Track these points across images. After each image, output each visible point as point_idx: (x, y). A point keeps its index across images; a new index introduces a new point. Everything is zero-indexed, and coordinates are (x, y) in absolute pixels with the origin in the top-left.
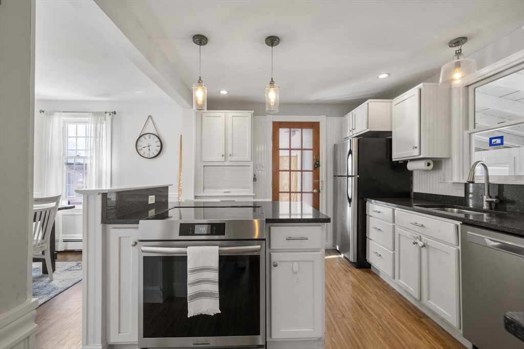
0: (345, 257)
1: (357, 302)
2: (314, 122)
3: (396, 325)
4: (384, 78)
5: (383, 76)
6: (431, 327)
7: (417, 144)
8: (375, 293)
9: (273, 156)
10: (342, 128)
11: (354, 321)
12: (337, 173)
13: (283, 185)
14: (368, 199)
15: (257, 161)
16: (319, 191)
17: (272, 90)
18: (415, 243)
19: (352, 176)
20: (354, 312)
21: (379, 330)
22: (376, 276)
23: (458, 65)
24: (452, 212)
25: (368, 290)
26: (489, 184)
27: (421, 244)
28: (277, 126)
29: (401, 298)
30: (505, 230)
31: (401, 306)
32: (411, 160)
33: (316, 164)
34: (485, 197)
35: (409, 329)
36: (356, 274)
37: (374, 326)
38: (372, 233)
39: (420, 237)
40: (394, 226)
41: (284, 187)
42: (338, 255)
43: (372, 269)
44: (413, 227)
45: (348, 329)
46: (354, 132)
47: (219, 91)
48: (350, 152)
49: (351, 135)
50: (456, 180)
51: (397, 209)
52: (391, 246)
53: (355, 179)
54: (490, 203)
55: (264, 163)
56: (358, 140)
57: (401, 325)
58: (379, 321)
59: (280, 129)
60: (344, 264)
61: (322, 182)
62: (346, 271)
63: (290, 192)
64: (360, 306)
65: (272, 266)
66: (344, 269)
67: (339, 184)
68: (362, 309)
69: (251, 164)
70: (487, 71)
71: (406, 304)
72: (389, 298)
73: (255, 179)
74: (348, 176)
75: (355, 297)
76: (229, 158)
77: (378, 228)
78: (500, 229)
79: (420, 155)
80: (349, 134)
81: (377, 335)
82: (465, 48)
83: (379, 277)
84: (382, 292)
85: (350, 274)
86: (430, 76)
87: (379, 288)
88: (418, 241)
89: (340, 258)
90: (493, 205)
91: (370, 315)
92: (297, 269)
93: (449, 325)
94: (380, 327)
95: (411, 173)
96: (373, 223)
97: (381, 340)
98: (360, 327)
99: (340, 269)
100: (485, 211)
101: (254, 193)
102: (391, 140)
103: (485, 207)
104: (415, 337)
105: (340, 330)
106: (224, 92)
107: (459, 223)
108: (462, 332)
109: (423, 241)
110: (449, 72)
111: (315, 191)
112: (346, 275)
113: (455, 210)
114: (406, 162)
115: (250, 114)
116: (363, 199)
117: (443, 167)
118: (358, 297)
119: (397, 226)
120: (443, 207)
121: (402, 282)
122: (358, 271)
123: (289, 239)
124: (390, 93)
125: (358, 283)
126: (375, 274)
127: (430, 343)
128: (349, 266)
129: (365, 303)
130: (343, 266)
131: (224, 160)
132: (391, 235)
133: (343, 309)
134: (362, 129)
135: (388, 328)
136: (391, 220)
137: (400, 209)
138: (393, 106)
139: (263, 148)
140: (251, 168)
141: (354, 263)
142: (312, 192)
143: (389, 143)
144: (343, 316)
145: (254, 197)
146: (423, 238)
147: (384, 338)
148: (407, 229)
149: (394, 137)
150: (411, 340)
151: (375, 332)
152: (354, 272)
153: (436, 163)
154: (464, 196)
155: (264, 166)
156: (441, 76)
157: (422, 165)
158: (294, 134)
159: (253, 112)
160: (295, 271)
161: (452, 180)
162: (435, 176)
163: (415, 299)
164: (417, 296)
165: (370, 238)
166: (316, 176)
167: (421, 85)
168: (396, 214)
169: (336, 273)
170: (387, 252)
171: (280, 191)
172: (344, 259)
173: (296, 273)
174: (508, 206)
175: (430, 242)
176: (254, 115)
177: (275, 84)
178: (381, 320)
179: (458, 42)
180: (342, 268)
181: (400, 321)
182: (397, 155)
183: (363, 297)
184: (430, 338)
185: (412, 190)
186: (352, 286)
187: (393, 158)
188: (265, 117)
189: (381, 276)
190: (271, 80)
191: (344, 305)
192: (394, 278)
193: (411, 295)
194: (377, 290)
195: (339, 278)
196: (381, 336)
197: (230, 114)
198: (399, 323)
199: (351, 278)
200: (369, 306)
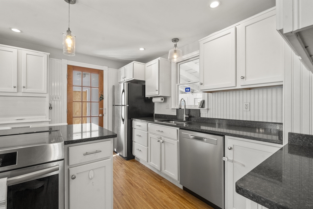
0: (120, 155)
1: (129, 182)
2: (99, 70)
3: (151, 188)
4: (142, 51)
5: (142, 49)
6: (166, 183)
7: (157, 89)
8: (139, 173)
9: (68, 91)
10: (118, 76)
11: (129, 195)
12: (114, 104)
13: (75, 112)
14: (134, 119)
15: (53, 94)
16: (103, 115)
17: (69, 38)
18: (159, 141)
19: (124, 105)
20: (128, 189)
21: (143, 195)
22: (138, 162)
23: (175, 51)
24: (172, 123)
25: (134, 172)
26: (186, 109)
27: (161, 141)
28: (71, 69)
29: (151, 172)
30: (196, 130)
31: (152, 177)
32: (154, 97)
33: (101, 97)
34: (184, 115)
35: (157, 189)
36: (127, 164)
37: (140, 194)
38: (135, 138)
39: (161, 137)
40: (148, 133)
41: (76, 114)
42: (115, 154)
43: (136, 159)
44: (158, 133)
45: (126, 203)
46: (125, 79)
47: (10, 28)
48: (124, 91)
49: (123, 80)
50: (173, 107)
51: (149, 123)
52: (146, 145)
53: (126, 107)
54: (186, 117)
55: (59, 95)
56: (128, 84)
57: (153, 188)
58: (142, 190)
59: (74, 71)
60: (120, 159)
61: (105, 109)
62: (121, 164)
63: (82, 117)
64: (131, 184)
65: (70, 179)
66: (120, 163)
67: (116, 110)
68: (132, 186)
69: (47, 96)
70: (185, 57)
71: (154, 175)
72: (145, 174)
73: (50, 108)
74: (122, 105)
75: (128, 179)
76: (23, 90)
77: (139, 135)
78: (194, 130)
79: (159, 94)
80: (122, 80)
81: (142, 199)
82: (178, 44)
83: (140, 163)
84: (142, 171)
85: (123, 165)
86: (163, 54)
87: (140, 169)
88: (160, 140)
89: (117, 156)
90: (187, 118)
91: (137, 187)
92: (92, 176)
93: (173, 179)
94: (143, 194)
95: (154, 104)
96: (136, 132)
97: (145, 201)
98: (133, 198)
99: (117, 164)
100: (184, 122)
101: (49, 119)
102: (145, 85)
103: (184, 120)
104: (160, 192)
105: (121, 205)
106: (16, 30)
107: (178, 128)
108: (179, 182)
109: (163, 139)
110: (172, 55)
111: (100, 115)
112: (121, 166)
113: (174, 122)
114: (151, 98)
115: (46, 55)
116: (130, 119)
117: (168, 101)
118: (130, 178)
119: (149, 133)
120: (168, 121)
121: (152, 163)
122: (128, 162)
123: (87, 154)
124: (144, 60)
125: (129, 169)
126: (137, 161)
127: (167, 192)
128: (123, 160)
129: (134, 181)
130: (119, 161)
131: (16, 91)
132: (146, 138)
133: (122, 190)
134: (130, 78)
135: (147, 192)
136: (146, 130)
137: (151, 123)
138: (146, 67)
139: (58, 84)
140: (47, 99)
141: (125, 157)
142: (98, 116)
143: (144, 87)
144: (122, 194)
145: (50, 122)
146: (162, 138)
147: (146, 200)
148: (154, 134)
149: (146, 84)
150: (158, 195)
151: (141, 198)
152: (126, 163)
153: (165, 99)
154: (176, 115)
155: (59, 97)
156: (169, 55)
157: (159, 100)
158: (85, 77)
159: (49, 54)
160: (90, 177)
161: (171, 107)
162: (164, 105)
163: (158, 170)
164: (159, 169)
165: (135, 141)
166: (101, 105)
167: (159, 58)
168: (149, 126)
169: (115, 166)
170: (144, 148)
171: (73, 116)
172: (119, 156)
173: (91, 179)
174: (192, 119)
175: (166, 140)
176: (50, 56)
177: (71, 33)
178: (143, 189)
179: (175, 40)
180: (119, 162)
181: (152, 185)
182: (148, 94)
183: (132, 178)
184: (166, 190)
185: (154, 113)
186: (126, 172)
187: (146, 95)
188: (61, 60)
189: (141, 162)
190: (68, 30)
191: (122, 186)
192: (148, 162)
193: (156, 169)
194: (139, 171)
195: (117, 169)
196: (144, 198)
197: (24, 52)
198: (152, 187)
199: (124, 167)
200: (136, 182)
